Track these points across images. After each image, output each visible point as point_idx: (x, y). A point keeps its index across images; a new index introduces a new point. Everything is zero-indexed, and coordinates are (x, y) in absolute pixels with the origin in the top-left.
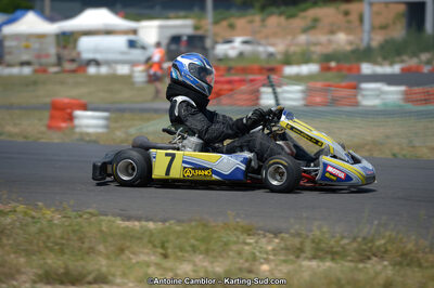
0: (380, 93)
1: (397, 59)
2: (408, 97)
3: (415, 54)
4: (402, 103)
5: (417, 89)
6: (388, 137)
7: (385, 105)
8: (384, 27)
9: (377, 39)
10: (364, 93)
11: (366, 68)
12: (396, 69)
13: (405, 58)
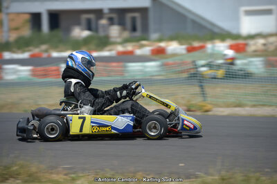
0: (16, 72)
1: (27, 49)
2: (34, 73)
3: (37, 46)
4: (31, 77)
5: (39, 68)
6: (22, 99)
7: (20, 78)
8: (17, 29)
9: (13, 37)
10: (7, 71)
11: (7, 55)
12: (26, 55)
13: (31, 48)
